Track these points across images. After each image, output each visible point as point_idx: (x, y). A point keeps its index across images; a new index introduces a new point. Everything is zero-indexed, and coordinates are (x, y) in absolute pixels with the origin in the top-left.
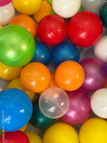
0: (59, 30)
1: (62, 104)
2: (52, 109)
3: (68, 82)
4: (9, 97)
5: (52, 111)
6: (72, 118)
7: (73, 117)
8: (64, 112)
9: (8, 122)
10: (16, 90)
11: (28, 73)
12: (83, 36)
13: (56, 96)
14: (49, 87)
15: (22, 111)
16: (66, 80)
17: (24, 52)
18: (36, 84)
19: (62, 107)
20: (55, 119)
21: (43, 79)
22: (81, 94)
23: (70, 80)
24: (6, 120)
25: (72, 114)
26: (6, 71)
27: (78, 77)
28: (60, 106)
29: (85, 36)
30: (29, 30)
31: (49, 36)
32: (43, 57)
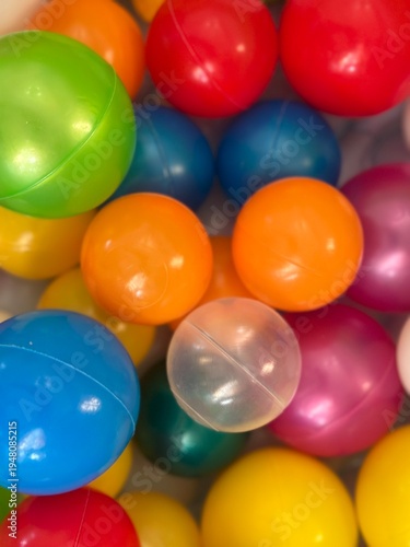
0: (241, 48)
1: (268, 368)
2: (224, 394)
3: (289, 272)
4: (28, 346)
5: (223, 399)
6: (318, 429)
7: (321, 422)
8: (279, 405)
9: (34, 457)
10: (63, 318)
11: (108, 243)
12: (348, 66)
13: (243, 336)
14: (208, 295)
15: (91, 405)
16: (281, 262)
17: (80, 144)
18: (147, 287)
19: (268, 379)
20: (248, 434)
21: (177, 262)
22: (357, 323)
23: (297, 260)
24: (23, 446)
25: (320, 412)
26: (25, 242)
27: (331, 246)
28: (259, 378)
29: (359, 66)
30: (109, 56)
31: (200, 75)
32: (178, 169)
